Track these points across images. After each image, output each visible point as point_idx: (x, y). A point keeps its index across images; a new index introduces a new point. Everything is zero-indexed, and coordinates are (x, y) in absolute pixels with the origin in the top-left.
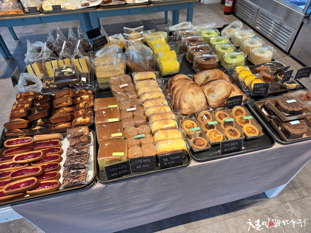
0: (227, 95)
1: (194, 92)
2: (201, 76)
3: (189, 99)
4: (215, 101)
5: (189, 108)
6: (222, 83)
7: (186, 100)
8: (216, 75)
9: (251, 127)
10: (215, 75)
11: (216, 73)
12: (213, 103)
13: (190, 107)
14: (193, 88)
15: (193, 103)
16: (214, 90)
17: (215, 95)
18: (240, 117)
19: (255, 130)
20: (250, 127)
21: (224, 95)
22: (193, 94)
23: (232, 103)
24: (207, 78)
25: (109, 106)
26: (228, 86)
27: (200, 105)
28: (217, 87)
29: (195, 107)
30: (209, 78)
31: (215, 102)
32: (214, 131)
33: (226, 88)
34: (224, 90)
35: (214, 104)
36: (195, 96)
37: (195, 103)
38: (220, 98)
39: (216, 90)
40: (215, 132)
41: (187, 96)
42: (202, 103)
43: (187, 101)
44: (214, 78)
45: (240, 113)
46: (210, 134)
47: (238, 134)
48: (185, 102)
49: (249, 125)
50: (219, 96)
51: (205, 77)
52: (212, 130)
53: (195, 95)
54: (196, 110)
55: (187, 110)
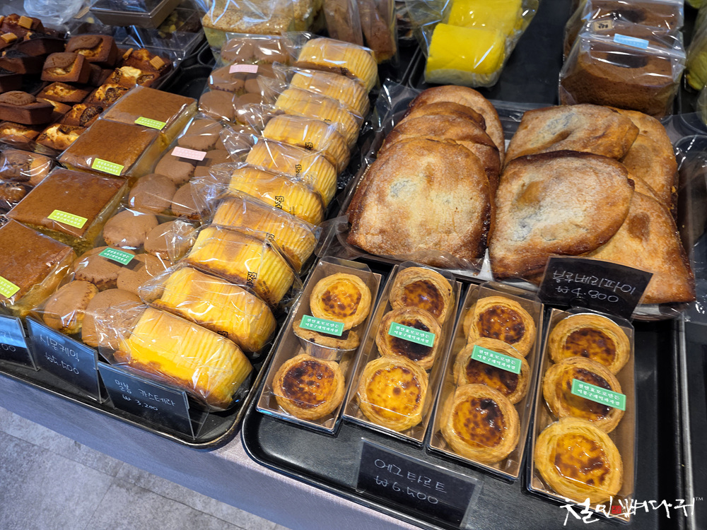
0: (582, 242)
1: (438, 174)
2: (548, 122)
3: (401, 195)
4: (519, 243)
5: (382, 232)
6: (594, 177)
7: (388, 191)
8: (603, 136)
9: (594, 447)
10: (600, 133)
11: (608, 127)
12: (509, 250)
13: (387, 228)
14: (444, 157)
15: (405, 215)
16: (544, 199)
17: (531, 222)
18: (579, 366)
19: (607, 471)
20: (592, 443)
21: (567, 237)
22: (430, 179)
23: (585, 287)
24: (564, 136)
25: (142, 121)
26: (614, 204)
27: (434, 238)
28: (562, 187)
29: (408, 236)
30: (569, 139)
31: (517, 251)
32: (406, 371)
33: (598, 208)
34: (581, 214)
35: (509, 254)
36: (433, 194)
37: (417, 216)
38: (545, 242)
39: (548, 199)
40: (408, 378)
41: (399, 180)
42: (448, 232)
43: (389, 199)
44: (585, 147)
45: (598, 350)
46: (379, 372)
47: (498, 443)
48: (381, 199)
49: (598, 430)
50: (543, 233)
51: (560, 128)
52: (403, 361)
53: (436, 185)
54: (408, 247)
55: (373, 235)
